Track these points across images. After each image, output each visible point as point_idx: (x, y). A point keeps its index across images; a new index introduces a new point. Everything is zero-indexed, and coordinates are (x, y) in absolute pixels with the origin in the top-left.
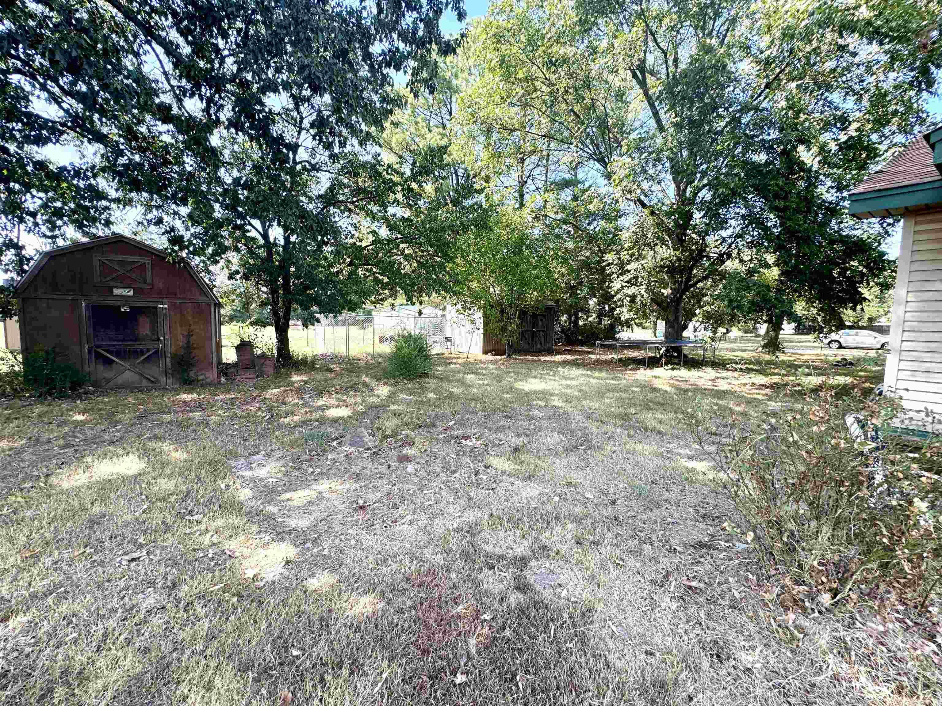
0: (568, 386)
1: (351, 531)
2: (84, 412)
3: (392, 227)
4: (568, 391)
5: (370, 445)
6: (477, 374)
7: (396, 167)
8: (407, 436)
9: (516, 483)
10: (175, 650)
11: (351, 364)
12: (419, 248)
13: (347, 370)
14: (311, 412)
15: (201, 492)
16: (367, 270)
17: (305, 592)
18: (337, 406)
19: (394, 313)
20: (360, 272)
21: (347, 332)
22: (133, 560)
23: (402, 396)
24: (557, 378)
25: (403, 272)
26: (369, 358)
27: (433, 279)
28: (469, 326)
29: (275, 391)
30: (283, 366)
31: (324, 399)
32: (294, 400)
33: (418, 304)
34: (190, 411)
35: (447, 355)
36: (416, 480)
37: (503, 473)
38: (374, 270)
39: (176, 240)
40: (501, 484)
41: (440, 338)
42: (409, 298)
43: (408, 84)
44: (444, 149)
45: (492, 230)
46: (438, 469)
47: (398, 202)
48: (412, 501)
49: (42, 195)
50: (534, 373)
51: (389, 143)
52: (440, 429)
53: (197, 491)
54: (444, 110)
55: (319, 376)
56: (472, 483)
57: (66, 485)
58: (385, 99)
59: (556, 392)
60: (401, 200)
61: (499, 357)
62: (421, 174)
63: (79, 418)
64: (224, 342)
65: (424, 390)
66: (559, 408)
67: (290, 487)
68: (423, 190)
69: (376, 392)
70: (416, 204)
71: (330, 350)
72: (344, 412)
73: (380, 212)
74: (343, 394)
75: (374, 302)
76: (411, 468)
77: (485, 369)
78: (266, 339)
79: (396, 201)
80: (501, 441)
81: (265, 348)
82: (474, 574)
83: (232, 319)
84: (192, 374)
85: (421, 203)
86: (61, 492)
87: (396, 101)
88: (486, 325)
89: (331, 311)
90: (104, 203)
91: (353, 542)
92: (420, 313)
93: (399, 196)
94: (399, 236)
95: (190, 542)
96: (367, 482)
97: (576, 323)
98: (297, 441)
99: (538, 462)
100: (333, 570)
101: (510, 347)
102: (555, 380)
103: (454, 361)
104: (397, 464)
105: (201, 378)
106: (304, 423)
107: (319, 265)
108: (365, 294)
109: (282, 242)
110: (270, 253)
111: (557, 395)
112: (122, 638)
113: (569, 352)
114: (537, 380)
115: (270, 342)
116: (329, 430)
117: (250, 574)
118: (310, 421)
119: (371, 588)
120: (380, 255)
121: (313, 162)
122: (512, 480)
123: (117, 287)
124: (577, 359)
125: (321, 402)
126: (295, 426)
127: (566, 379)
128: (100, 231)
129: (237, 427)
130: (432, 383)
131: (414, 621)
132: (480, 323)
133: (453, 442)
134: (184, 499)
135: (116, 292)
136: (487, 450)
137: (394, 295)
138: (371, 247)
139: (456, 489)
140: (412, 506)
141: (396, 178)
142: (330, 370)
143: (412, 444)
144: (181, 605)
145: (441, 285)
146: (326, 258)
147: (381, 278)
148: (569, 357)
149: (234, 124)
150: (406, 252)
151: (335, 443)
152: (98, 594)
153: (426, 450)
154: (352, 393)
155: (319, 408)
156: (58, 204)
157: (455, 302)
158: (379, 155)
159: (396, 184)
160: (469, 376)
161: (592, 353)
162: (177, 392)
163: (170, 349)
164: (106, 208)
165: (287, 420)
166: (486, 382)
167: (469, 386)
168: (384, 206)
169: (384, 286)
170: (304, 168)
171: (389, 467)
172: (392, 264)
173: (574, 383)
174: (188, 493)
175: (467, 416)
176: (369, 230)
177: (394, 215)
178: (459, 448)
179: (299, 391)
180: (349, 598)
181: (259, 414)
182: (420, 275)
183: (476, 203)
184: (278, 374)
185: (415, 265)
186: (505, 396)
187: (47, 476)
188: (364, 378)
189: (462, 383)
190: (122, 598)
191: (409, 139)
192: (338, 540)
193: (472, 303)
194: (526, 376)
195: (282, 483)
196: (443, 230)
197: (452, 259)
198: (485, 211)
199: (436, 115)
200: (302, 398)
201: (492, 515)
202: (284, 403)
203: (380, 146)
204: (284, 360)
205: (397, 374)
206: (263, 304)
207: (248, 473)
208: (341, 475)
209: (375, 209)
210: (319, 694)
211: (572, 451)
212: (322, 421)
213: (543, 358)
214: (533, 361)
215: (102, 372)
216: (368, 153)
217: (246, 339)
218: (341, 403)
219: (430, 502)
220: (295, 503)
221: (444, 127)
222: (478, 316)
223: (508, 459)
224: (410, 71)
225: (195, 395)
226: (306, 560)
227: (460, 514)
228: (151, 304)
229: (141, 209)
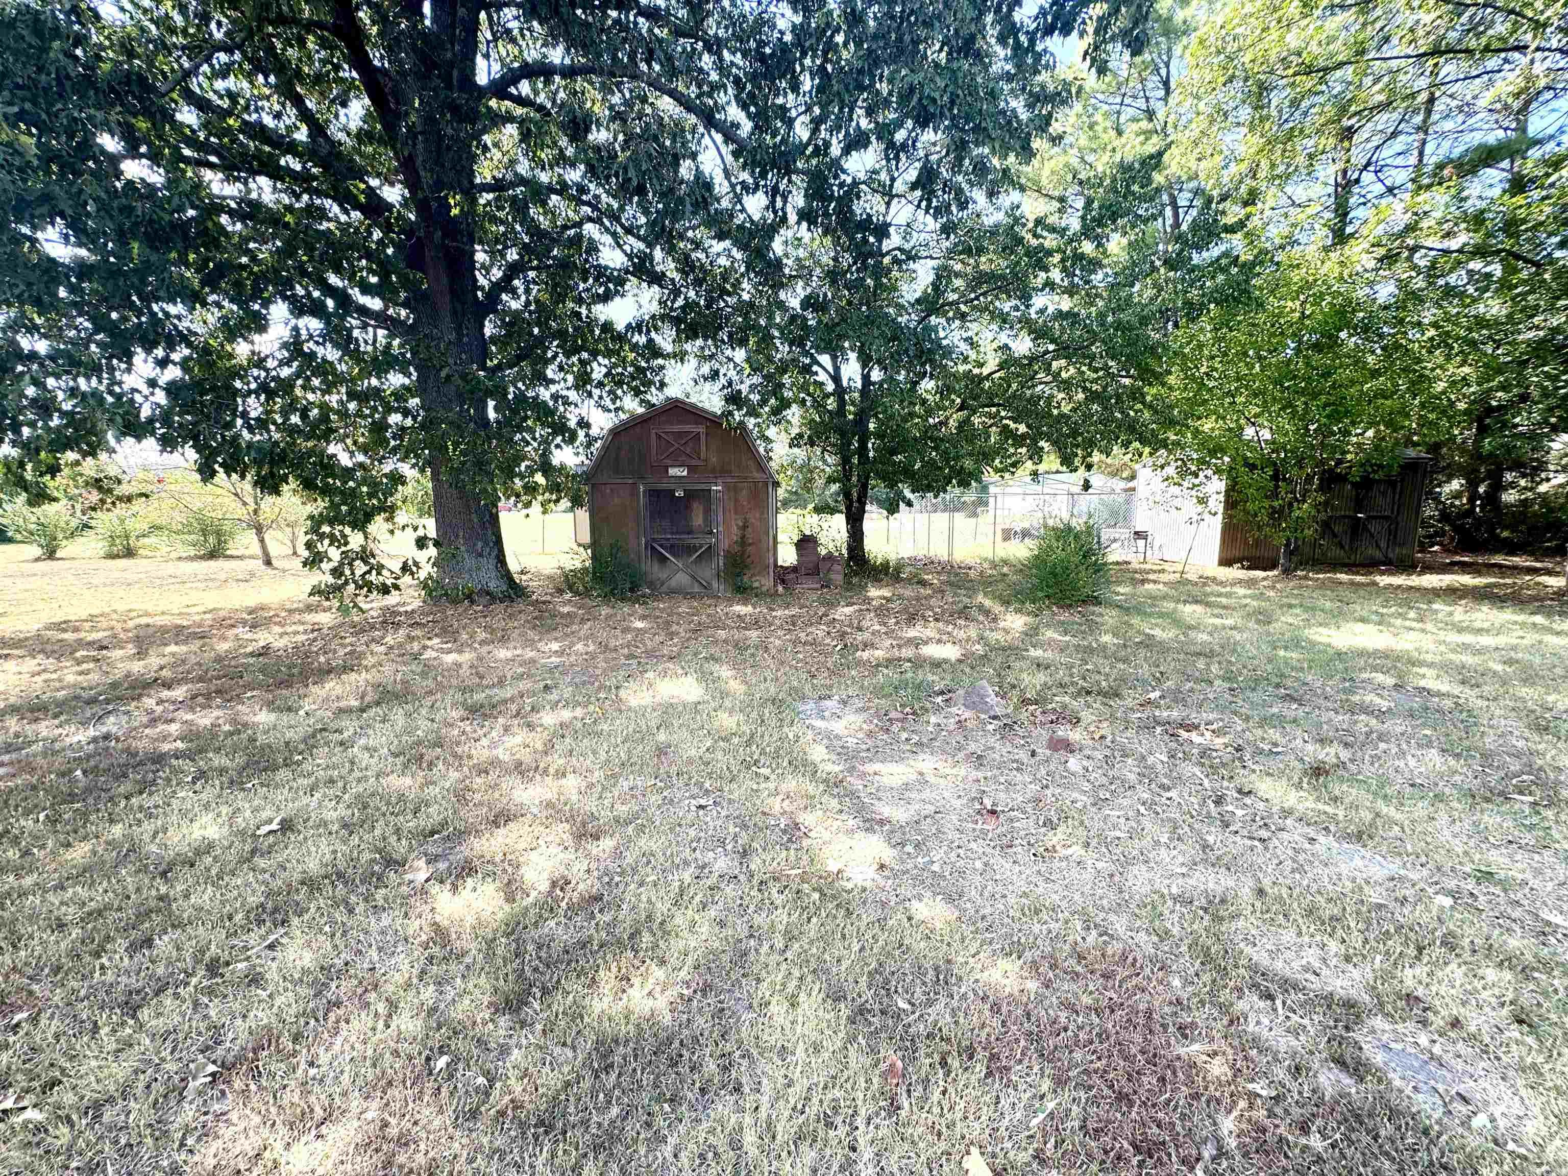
0: (1466, 647)
1: (973, 845)
2: (643, 618)
3: (1039, 333)
4: (1469, 659)
5: (999, 711)
6: (1208, 604)
7: (1052, 220)
8: (1064, 706)
9: (1321, 839)
10: (751, 936)
11: (957, 575)
12: (1090, 365)
13: (951, 584)
14: (900, 647)
15: (766, 738)
16: (990, 416)
17: (910, 919)
18: (939, 641)
19: (1037, 488)
20: (976, 420)
21: (951, 521)
22: (701, 807)
23: (1050, 634)
24: (1429, 626)
25: (1055, 412)
26: (986, 565)
27: (1116, 420)
28: (1191, 508)
29: (848, 610)
30: (856, 574)
31: (918, 627)
32: (872, 623)
33: (1082, 469)
34: (745, 629)
35: (1135, 565)
36: (1087, 786)
37: (1286, 813)
38: (1003, 414)
39: (734, 399)
40: (1281, 835)
41: (1122, 533)
42: (1067, 461)
43: (1086, 53)
44: (1155, 161)
45: (1261, 305)
46: (1132, 777)
47: (1053, 283)
48: (1082, 823)
49: (606, 362)
50: (1358, 609)
51: (1036, 182)
52: (1129, 702)
53: (762, 736)
54: (1153, 81)
55: (908, 592)
56: (1209, 816)
57: (634, 702)
58: (1036, 99)
59: (1429, 658)
60: (1058, 281)
61: (1260, 574)
62: (1100, 222)
63: (639, 624)
64: (780, 538)
65: (1093, 627)
66: (1439, 694)
67: (875, 754)
68: (1104, 252)
69: (1002, 624)
70: (1087, 282)
71: (920, 551)
72: (950, 652)
73: (1017, 309)
74: (948, 623)
75: (1001, 471)
76: (1074, 763)
77: (1228, 595)
78: (833, 533)
79: (1050, 285)
80: (1276, 745)
81: (831, 546)
82: (1225, 996)
83: (786, 504)
84: (746, 579)
85: (1097, 278)
86: (630, 709)
87: (1059, 94)
88: (1230, 504)
89: (929, 488)
90: (660, 361)
91: (979, 865)
92: (1087, 486)
93: (1056, 275)
94: (1051, 347)
95: (758, 802)
96: (997, 772)
97: (1492, 498)
98: (882, 688)
99: (1381, 805)
100: (950, 899)
101: (1290, 554)
102: (1423, 631)
103: (1152, 577)
104: (1048, 752)
105: (756, 584)
106: (889, 662)
107: (912, 415)
108: (986, 457)
109: (859, 385)
110: (842, 403)
111: (1431, 665)
112: (697, 899)
113: (1465, 568)
114: (1370, 628)
115: (837, 537)
116: (930, 677)
117: (833, 867)
118: (899, 660)
119: (1015, 950)
120: (1014, 386)
121: (907, 246)
122: (1311, 832)
123: (673, 466)
124: (1495, 585)
125: (911, 633)
126: (878, 665)
127: (1460, 630)
128: (655, 397)
129: (801, 656)
130: (1109, 617)
131: (1099, 1035)
132: (1217, 503)
133: (1159, 730)
134: (748, 744)
135: (672, 471)
136: (1241, 759)
137: (1036, 455)
138: (997, 375)
139: (1174, 821)
140: (1081, 832)
141: (1050, 241)
142: (923, 583)
143: (1076, 721)
144: (755, 882)
145: (1131, 429)
146: (924, 402)
147: (1013, 426)
148: (1467, 580)
149: (806, 215)
150: (1064, 375)
151: (939, 699)
152: (671, 837)
153: (1102, 737)
154: (962, 622)
155: (910, 641)
156: (620, 370)
157: (1162, 461)
158: (1018, 207)
159: (1049, 253)
160: (1188, 609)
161: (1549, 572)
162: (730, 601)
163: (724, 544)
164: (662, 368)
165: (865, 655)
166: (1229, 622)
167: (1190, 627)
168: (1026, 298)
169: (1019, 440)
170: (896, 261)
171: (1033, 754)
172: (1034, 400)
173: (1486, 640)
174: (752, 736)
175: (1189, 685)
176: (995, 345)
177: (1042, 311)
178: (1174, 745)
179: (881, 612)
180: (978, 953)
181: (828, 641)
182: (1087, 416)
183: (1226, 254)
184: (848, 585)
185: (1081, 396)
186: (1282, 653)
187: (617, 688)
188: (980, 598)
189: (1176, 621)
190: (694, 850)
191: (1075, 162)
192: (953, 855)
193: (1202, 462)
194: (1337, 617)
195: (864, 747)
196: (1144, 321)
197: (1159, 378)
198: (1248, 268)
199: (1135, 97)
200: (885, 624)
201: (1261, 892)
202: (860, 629)
203: (1022, 189)
204: (856, 564)
205: (1040, 594)
206: (830, 480)
207: (818, 723)
208: (952, 752)
209: (1007, 306)
210: (941, 1083)
211: (1488, 800)
212: (918, 663)
213: (1384, 580)
214: (1352, 583)
215: (655, 571)
216: (999, 209)
217: (808, 533)
218: (944, 637)
219: (1118, 834)
220: (886, 781)
221: (1150, 114)
222: (1216, 487)
223: (1299, 786)
224: (1090, 29)
225: (749, 609)
226: (907, 871)
227: (1184, 870)
228: (703, 487)
229: (694, 362)
